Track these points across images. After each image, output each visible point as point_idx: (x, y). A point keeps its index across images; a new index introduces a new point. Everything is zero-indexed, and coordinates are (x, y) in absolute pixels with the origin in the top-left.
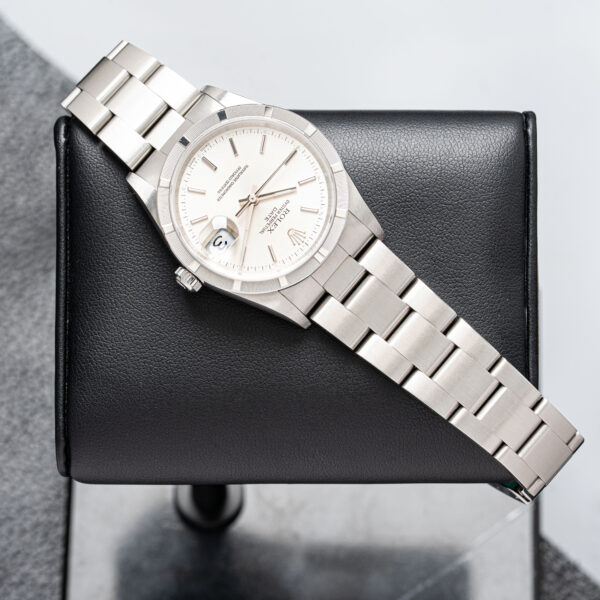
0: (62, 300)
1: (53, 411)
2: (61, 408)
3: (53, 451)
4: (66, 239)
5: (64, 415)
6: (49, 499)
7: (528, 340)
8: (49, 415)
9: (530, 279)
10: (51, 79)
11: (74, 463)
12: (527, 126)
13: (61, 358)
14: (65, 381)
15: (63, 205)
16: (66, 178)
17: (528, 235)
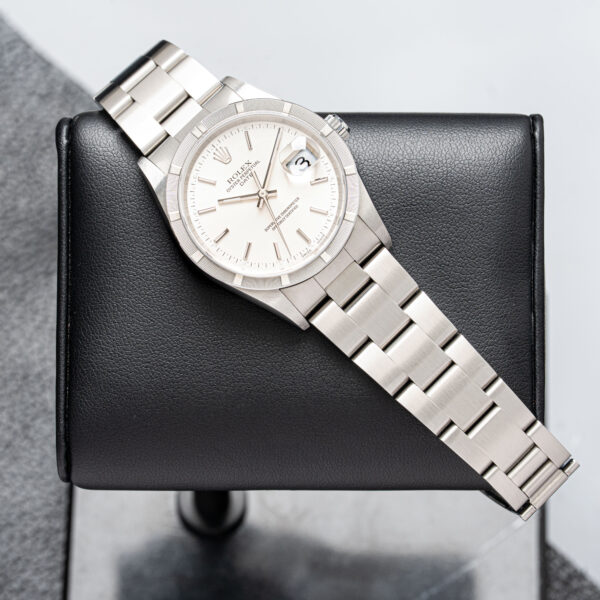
0: (63, 304)
1: (54, 416)
2: (62, 412)
3: (54, 456)
4: (68, 242)
5: (66, 420)
6: (50, 505)
7: (535, 346)
8: (50, 420)
9: (536, 284)
10: (53, 80)
11: (74, 468)
12: (534, 129)
13: (62, 363)
14: (66, 386)
15: (64, 208)
16: (67, 180)
17: (534, 240)
